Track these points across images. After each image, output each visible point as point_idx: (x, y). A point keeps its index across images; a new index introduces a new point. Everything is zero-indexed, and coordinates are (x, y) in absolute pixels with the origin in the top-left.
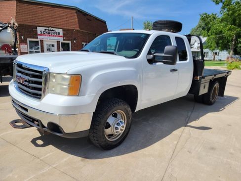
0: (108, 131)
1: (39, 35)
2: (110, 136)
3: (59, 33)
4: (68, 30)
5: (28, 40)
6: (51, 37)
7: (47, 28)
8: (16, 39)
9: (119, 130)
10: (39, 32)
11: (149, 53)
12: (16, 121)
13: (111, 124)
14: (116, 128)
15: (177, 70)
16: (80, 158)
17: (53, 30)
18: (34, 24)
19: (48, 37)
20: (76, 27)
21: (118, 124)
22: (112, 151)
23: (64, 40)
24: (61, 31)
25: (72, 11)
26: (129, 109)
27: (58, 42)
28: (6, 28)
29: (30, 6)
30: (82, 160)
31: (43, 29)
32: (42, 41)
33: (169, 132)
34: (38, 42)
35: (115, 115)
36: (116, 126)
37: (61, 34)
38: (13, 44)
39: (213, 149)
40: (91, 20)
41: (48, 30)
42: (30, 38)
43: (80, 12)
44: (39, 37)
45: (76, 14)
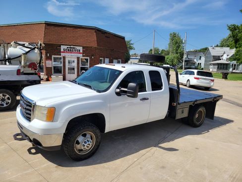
0: (78, 147)
1: (62, 52)
2: (81, 150)
3: (79, 50)
4: (88, 47)
5: (53, 56)
6: (72, 54)
7: (69, 47)
8: (41, 57)
9: (85, 147)
10: (62, 50)
11: (118, 88)
12: (18, 135)
13: (80, 142)
14: (84, 146)
15: (148, 99)
16: (56, 165)
17: (74, 48)
18: (58, 43)
19: (70, 54)
20: (94, 45)
21: (85, 143)
22: (81, 162)
23: (83, 56)
24: (81, 49)
25: (92, 31)
26: (98, 131)
27: (78, 58)
28: (34, 49)
29: (56, 28)
30: (56, 167)
31: (65, 47)
32: (64, 58)
33: (137, 151)
34: (61, 58)
35: (84, 135)
36: (83, 143)
37: (81, 51)
38: (38, 62)
39: (163, 167)
40: (109, 38)
41: (70, 48)
42: (55, 55)
43: (99, 31)
44: (62, 54)
45: (95, 33)
